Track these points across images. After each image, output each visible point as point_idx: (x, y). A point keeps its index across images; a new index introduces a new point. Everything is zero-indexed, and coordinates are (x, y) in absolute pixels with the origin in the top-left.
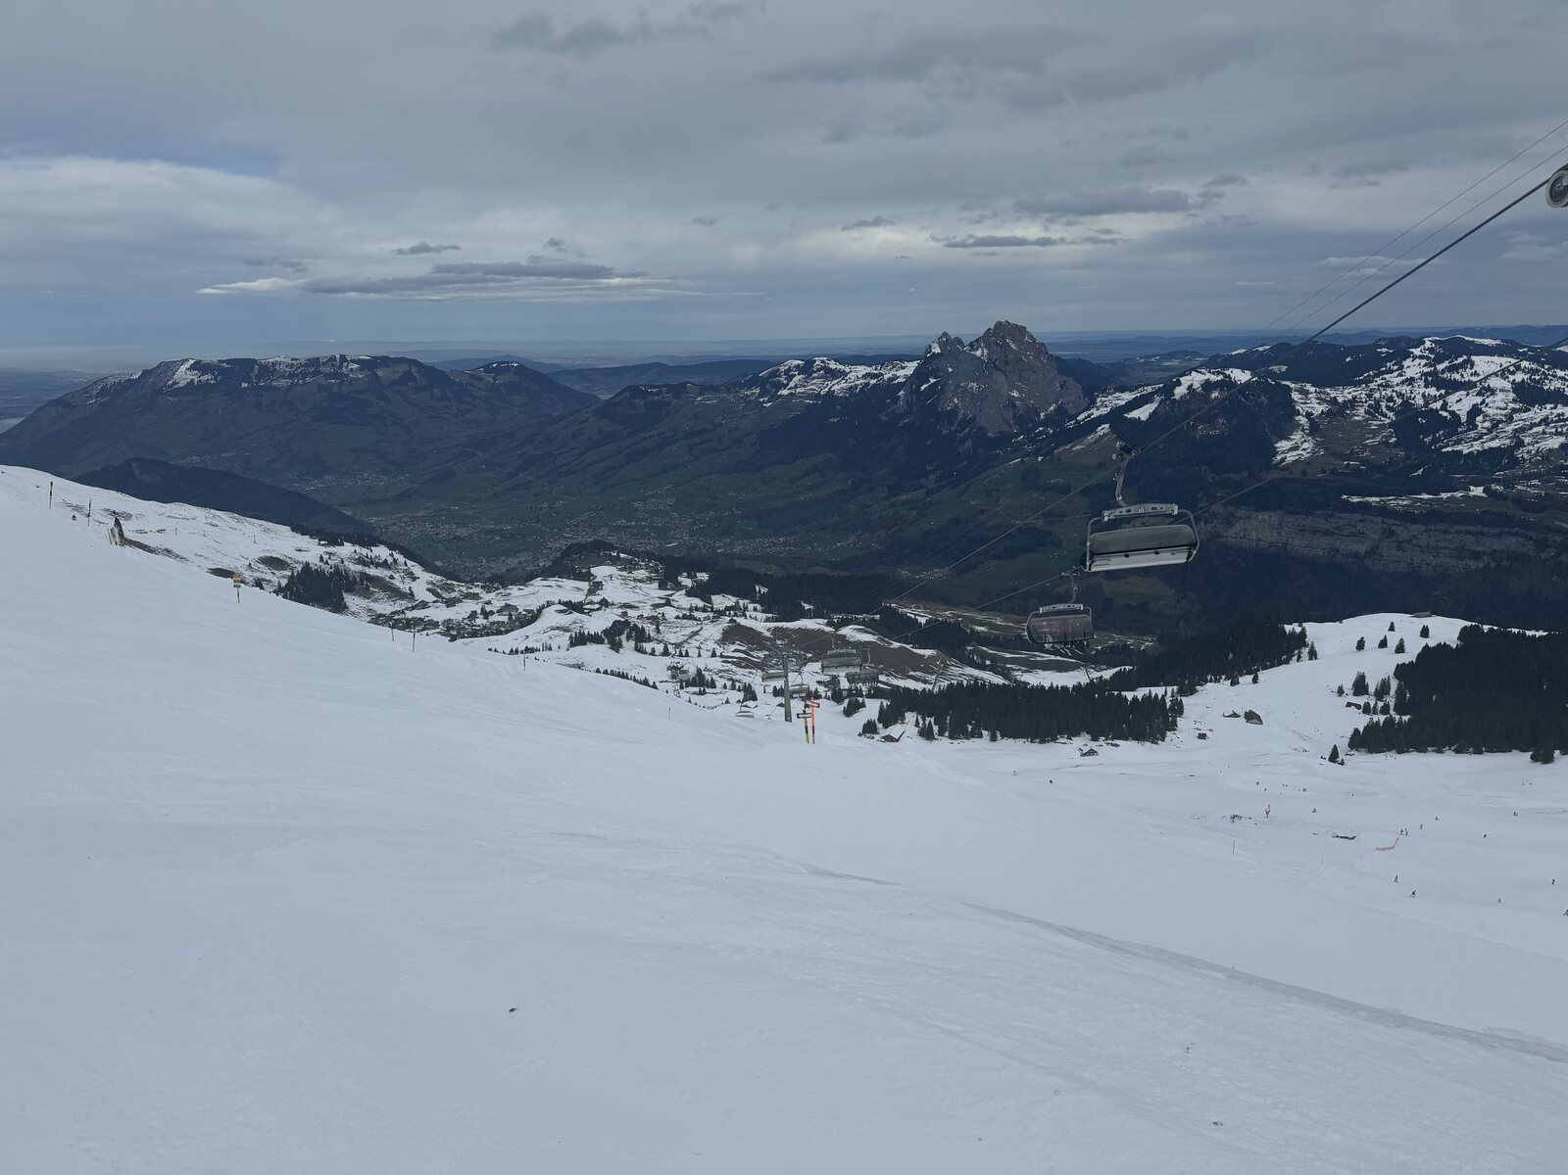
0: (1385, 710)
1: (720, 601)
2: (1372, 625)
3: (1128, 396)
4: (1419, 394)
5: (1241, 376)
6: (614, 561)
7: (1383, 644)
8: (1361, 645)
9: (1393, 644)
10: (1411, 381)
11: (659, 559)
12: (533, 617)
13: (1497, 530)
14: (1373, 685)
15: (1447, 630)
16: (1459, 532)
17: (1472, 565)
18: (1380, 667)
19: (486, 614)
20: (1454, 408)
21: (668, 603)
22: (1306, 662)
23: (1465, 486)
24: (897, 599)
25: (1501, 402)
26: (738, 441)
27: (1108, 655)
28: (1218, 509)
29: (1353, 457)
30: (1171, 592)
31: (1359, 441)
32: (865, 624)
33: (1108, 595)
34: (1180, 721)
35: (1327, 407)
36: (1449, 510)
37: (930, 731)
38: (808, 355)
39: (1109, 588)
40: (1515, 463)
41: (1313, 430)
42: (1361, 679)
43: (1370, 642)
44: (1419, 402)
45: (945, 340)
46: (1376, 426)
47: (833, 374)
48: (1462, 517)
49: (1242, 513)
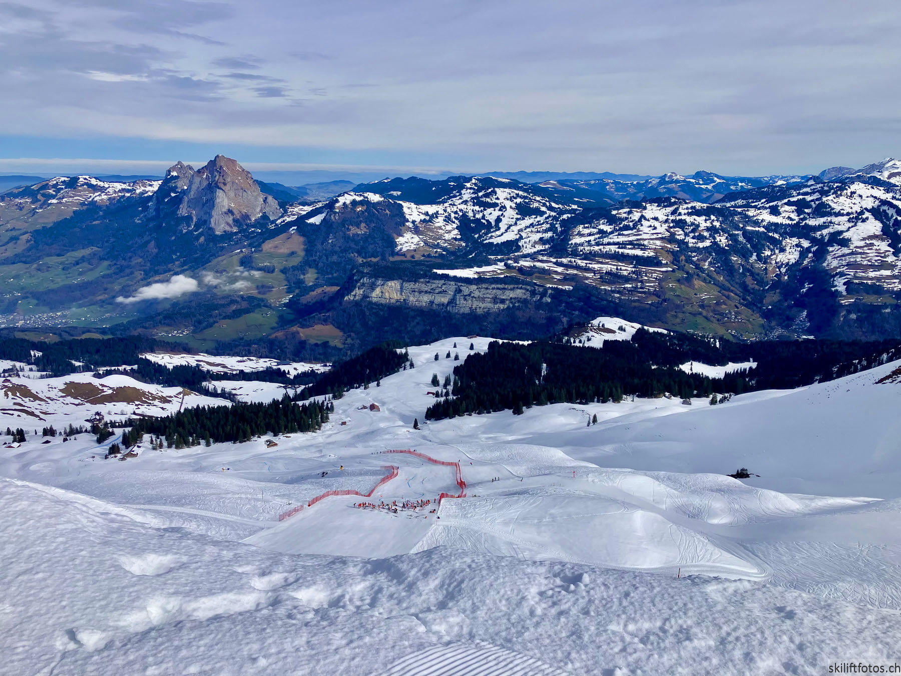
0: (447, 394)
2: (444, 346)
3: (308, 209)
4: (470, 210)
5: (375, 198)
7: (448, 356)
8: (437, 358)
9: (453, 355)
10: (465, 202)
13: (512, 286)
14: (442, 381)
15: (482, 344)
16: (493, 289)
17: (502, 306)
18: (445, 369)
20: (488, 217)
22: (409, 371)
23: (495, 262)
24: (152, 351)
25: (510, 214)
26: (15, 239)
27: (301, 378)
28: (365, 280)
29: (438, 246)
30: (341, 334)
31: (441, 237)
32: (125, 373)
33: (303, 339)
34: (331, 416)
35: (423, 217)
36: (488, 276)
37: (161, 446)
38: (73, 174)
39: (303, 333)
40: (518, 248)
41: (416, 230)
42: (435, 377)
43: (442, 355)
44: (471, 214)
45: (180, 167)
46: (449, 227)
47: (94, 188)
48: (495, 280)
49: (379, 282)
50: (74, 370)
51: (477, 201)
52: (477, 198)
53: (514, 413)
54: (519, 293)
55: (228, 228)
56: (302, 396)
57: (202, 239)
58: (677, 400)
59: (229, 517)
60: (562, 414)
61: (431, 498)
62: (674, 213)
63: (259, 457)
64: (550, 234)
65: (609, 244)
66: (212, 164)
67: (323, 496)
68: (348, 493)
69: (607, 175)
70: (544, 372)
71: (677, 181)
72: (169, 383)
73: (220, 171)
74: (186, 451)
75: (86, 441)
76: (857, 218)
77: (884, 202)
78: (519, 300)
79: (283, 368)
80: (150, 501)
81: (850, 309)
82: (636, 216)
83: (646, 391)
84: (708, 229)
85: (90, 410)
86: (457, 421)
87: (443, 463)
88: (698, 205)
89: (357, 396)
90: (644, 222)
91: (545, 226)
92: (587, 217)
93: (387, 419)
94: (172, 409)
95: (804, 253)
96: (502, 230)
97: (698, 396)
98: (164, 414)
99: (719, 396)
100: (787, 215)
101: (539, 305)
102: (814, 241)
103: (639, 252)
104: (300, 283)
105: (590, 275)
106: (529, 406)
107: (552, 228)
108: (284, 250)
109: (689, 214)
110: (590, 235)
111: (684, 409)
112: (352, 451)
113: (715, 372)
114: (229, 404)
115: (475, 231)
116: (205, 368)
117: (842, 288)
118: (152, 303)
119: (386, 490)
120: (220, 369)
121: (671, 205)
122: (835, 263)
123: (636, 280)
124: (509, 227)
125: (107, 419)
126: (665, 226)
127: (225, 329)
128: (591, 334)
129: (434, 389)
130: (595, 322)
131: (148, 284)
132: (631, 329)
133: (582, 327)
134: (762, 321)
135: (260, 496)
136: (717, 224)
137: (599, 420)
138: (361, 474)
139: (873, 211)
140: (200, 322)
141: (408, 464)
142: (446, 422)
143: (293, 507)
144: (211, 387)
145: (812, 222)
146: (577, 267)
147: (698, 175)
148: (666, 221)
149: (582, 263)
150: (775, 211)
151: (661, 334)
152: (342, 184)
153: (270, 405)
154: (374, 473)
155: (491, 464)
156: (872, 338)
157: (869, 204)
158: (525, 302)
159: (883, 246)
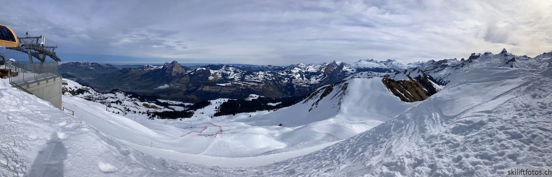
0: (219, 111)
1: (133, 99)
2: (218, 100)
3: (191, 71)
4: (224, 71)
5: (204, 69)
6: (119, 92)
7: (219, 102)
8: (217, 103)
9: (220, 102)
11: (125, 92)
12: (107, 98)
14: (218, 108)
15: (226, 100)
16: (229, 88)
17: (231, 92)
18: (218, 105)
19: (101, 97)
20: (228, 73)
21: (126, 98)
22: (210, 106)
23: (229, 83)
24: (159, 99)
25: (232, 73)
26: (138, 76)
27: (188, 106)
28: (202, 86)
29: (217, 79)
30: (196, 97)
31: (218, 77)
32: (154, 103)
33: (188, 98)
34: (193, 115)
35: (214, 73)
36: (228, 85)
37: (159, 118)
38: (148, 64)
39: (188, 97)
40: (234, 80)
41: (213, 76)
42: (216, 107)
43: (218, 102)
44: (224, 72)
45: (167, 63)
46: (219, 75)
47: (151, 67)
48: (229, 86)
49: (205, 86)
50: (145, 101)
51: (225, 70)
52: (226, 69)
53: (233, 115)
54: (234, 89)
55: (175, 75)
56: (188, 110)
57: (170, 77)
58: (267, 111)
59: (171, 135)
60: (244, 115)
61: (214, 134)
62: (265, 73)
63: (178, 122)
64: (240, 77)
65: (252, 79)
66: (173, 62)
67: (191, 132)
68: (196, 132)
69: (252, 65)
70: (240, 106)
71: (265, 67)
72: (162, 106)
73: (174, 64)
74: (164, 120)
75: (146, 115)
76: (296, 74)
77: (300, 71)
78: (234, 91)
79: (184, 104)
80: (156, 129)
81: (297, 90)
82: (258, 74)
83: (261, 109)
84: (271, 76)
85: (147, 109)
86: (221, 117)
87: (218, 126)
88: (269, 72)
89: (199, 110)
90: (259, 75)
91: (239, 75)
92: (248, 73)
93: (206, 116)
94: (162, 111)
95: (288, 81)
96: (231, 76)
97: (271, 110)
98: (160, 112)
99: (275, 109)
100: (285, 74)
101: (239, 92)
102: (290, 78)
103: (258, 81)
104: (188, 86)
105: (249, 86)
106: (236, 113)
107: (241, 76)
108: (185, 80)
109: (268, 73)
110: (249, 77)
111: (268, 113)
112: (198, 123)
113: (274, 105)
114: (173, 111)
115: (226, 76)
116: (169, 103)
117: (295, 87)
118: (160, 89)
119: (205, 132)
120: (172, 103)
121: (264, 71)
122: (294, 82)
123: (258, 87)
124: (232, 75)
125: (150, 111)
126: (263, 76)
127: (173, 95)
128: (249, 98)
129: (216, 110)
130: (250, 95)
131: (160, 86)
132: (258, 96)
133: (247, 96)
134: (282, 94)
135: (178, 131)
136: (273, 75)
137: (251, 116)
138: (199, 128)
139: (299, 72)
140: (168, 94)
141: (210, 126)
142: (218, 117)
143: (184, 134)
144: (170, 107)
145: (289, 75)
146: (246, 84)
147: (269, 66)
148: (263, 75)
149: (247, 83)
150: (283, 73)
151: (263, 97)
152: (198, 66)
153: (181, 112)
154: (202, 128)
155: (228, 126)
156: (301, 95)
157: (298, 71)
158: (236, 91)
159: (301, 79)
